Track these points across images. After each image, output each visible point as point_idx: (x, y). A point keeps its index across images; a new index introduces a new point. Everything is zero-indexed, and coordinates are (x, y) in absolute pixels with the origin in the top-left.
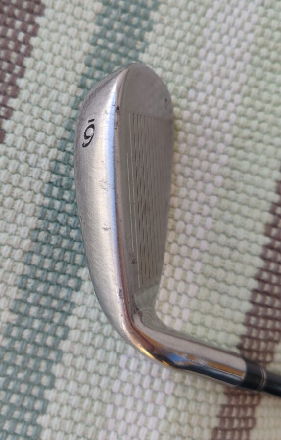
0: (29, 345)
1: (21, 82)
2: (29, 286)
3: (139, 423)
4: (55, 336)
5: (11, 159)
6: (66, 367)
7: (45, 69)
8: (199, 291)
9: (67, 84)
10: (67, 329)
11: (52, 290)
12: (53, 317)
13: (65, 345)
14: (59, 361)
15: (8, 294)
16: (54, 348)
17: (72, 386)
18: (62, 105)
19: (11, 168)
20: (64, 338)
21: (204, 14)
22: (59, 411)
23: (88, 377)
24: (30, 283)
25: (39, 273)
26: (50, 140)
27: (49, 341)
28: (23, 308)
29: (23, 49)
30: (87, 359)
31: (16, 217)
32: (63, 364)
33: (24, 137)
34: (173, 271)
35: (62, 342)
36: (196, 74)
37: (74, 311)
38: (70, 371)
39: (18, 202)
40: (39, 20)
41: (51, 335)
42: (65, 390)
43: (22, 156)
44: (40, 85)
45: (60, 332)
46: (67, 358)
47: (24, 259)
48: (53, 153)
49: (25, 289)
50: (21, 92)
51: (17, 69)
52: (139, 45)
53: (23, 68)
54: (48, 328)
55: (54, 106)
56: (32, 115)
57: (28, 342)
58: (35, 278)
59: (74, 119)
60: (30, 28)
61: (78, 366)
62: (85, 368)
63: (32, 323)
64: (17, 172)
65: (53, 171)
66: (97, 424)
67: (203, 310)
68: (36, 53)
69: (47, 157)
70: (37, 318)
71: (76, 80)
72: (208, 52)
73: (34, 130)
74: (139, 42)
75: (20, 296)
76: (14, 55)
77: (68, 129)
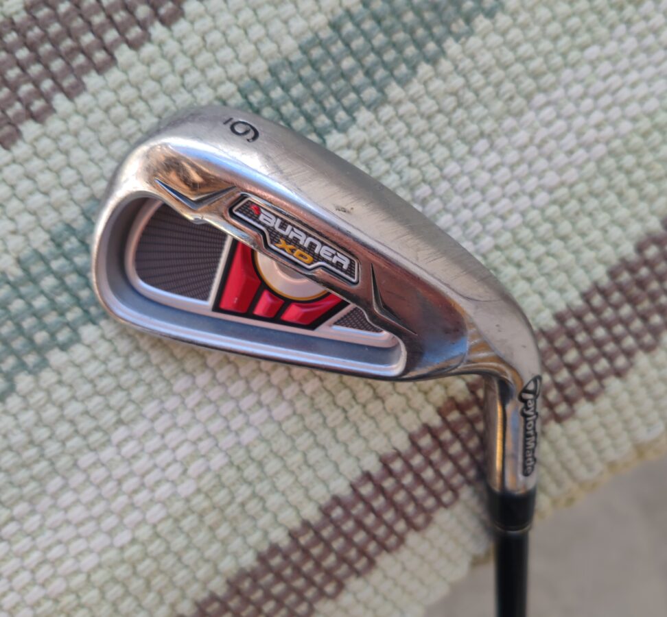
0: (9, 323)
2: (67, 246)
3: (82, 530)
4: (53, 335)
5: (164, 56)
6: (38, 387)
8: (288, 418)
9: (316, 8)
10: (76, 339)
12: (68, 310)
13: (56, 357)
14: (34, 371)
15: (32, 236)
16: (40, 350)
17: (28, 417)
18: (289, 33)
19: (154, 69)
20: (64, 347)
21: (583, 48)
23: (57, 421)
24: (71, 243)
26: (236, 69)
27: (41, 337)
28: (36, 269)
30: (74, 398)
31: (114, 140)
32: (37, 380)
33: (204, 39)
35: (57, 350)
36: (509, 122)
37: (102, 323)
38: (39, 396)
39: (131, 123)
41: (48, 332)
42: (15, 416)
43: (182, 63)
45: (63, 336)
46: (48, 377)
47: (86, 205)
48: (228, 89)
49: (59, 246)
52: (459, 26)
54: (52, 318)
55: (276, 26)
56: (236, 17)
57: (11, 318)
59: (290, 64)
61: (55, 396)
62: (61, 406)
63: (34, 298)
64: (159, 80)
66: (26, 490)
67: (275, 447)
69: (215, 89)
70: (46, 295)
71: (332, 12)
72: (548, 104)
73: (223, 41)
74: (461, 22)
75: (44, 250)
77: (273, 71)
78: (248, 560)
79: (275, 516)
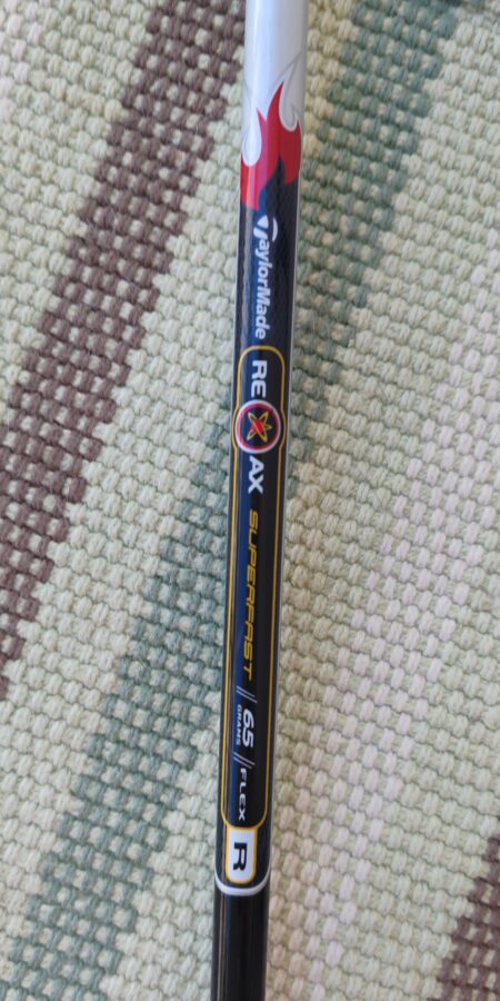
0: (98, 855)
1: (119, 395)
2: (106, 754)
4: (143, 843)
5: (92, 531)
6: (158, 899)
7: (165, 371)
8: (402, 791)
9: (200, 401)
10: (166, 833)
11: (145, 764)
12: (143, 811)
13: (158, 861)
14: (147, 886)
15: (70, 764)
16: (140, 863)
17: (165, 932)
18: (190, 438)
19: (90, 548)
20: (159, 848)
21: (467, 278)
22: (139, 973)
23: (193, 920)
24: (107, 750)
25: (125, 733)
26: (164, 502)
27: (133, 851)
28: (93, 791)
29: (128, 333)
30: (195, 889)
31: (92, 633)
32: (153, 893)
33: (117, 493)
34: (361, 751)
35: (154, 854)
36: (441, 390)
37: (180, 805)
38: (164, 905)
39: (100, 606)
40: (159, 281)
41: (137, 842)
42: (153, 938)
43: (112, 526)
44: (153, 401)
45: (152, 838)
46: (161, 884)
47: (102, 707)
48: (167, 524)
49: (100, 758)
50: (119, 411)
51: (115, 371)
52: (339, 331)
53: (127, 368)
54: (133, 828)
55: (175, 441)
56: (135, 454)
57: (97, 850)
58: (118, 742)
59: (208, 465)
60: (143, 295)
61: (177, 899)
62: (189, 904)
63: (106, 819)
64: (101, 555)
65: (165, 557)
67: (407, 825)
68: (150, 342)
69: (156, 531)
70: (116, 810)
71: (217, 395)
72: (466, 349)
73: (136, 483)
74: (340, 327)
75: (89, 771)
76: (111, 345)
77: (196, 483)
78: (446, 947)
79: (446, 891)
